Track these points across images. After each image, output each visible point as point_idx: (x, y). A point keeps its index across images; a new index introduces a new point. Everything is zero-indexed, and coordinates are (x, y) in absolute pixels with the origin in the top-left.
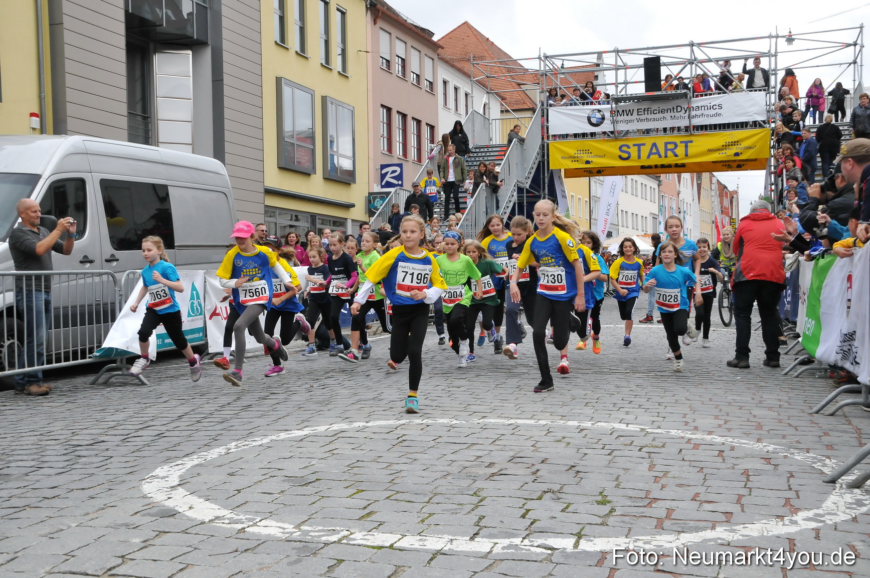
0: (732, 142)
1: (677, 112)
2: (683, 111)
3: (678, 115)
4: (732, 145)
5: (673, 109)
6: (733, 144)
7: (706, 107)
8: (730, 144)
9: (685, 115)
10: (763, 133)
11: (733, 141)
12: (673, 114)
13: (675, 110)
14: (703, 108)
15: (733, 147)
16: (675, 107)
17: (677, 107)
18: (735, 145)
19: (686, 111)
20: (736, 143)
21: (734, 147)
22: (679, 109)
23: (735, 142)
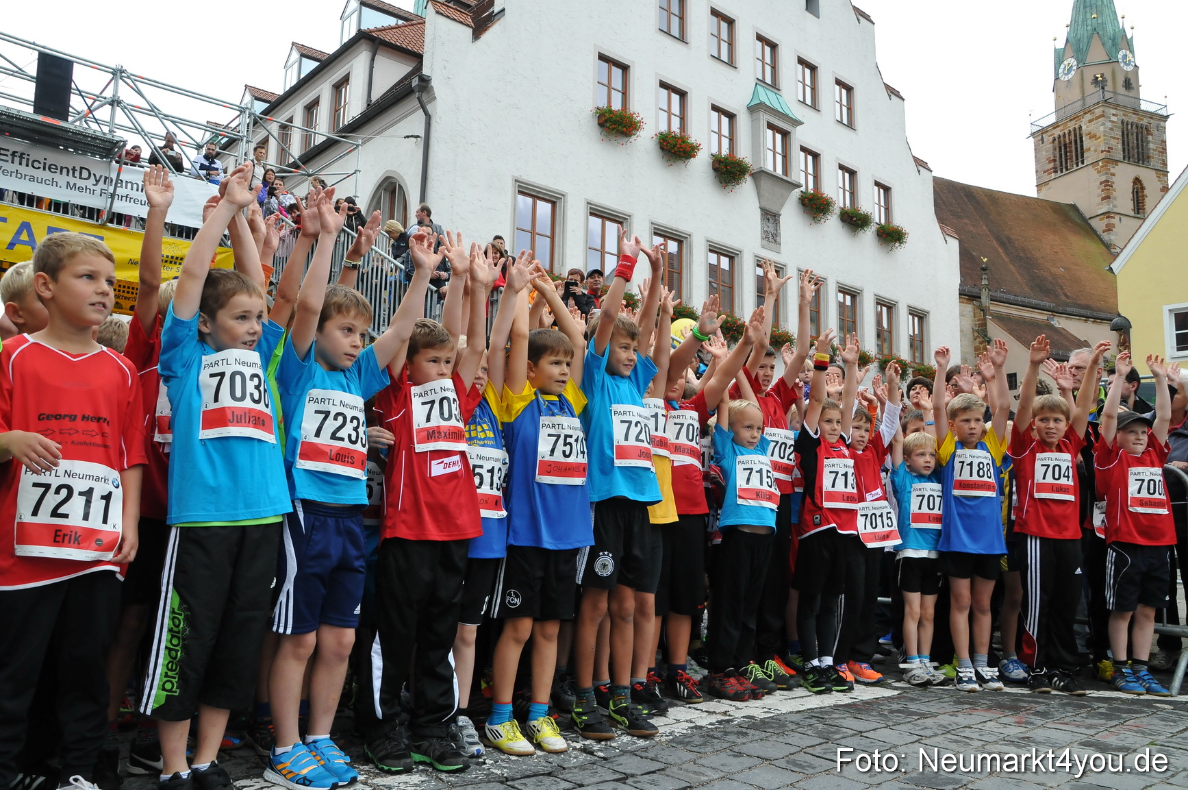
0: (172, 257)
1: (81, 178)
2: (92, 180)
3: (80, 183)
4: (171, 262)
5: (74, 170)
6: (174, 260)
7: (135, 186)
8: (169, 259)
9: (95, 188)
10: (224, 255)
11: (175, 256)
12: (72, 181)
13: (77, 174)
14: (129, 185)
15: (172, 266)
16: (78, 168)
17: (82, 168)
18: (175, 263)
19: (97, 181)
20: (178, 261)
21: (175, 267)
22: (85, 174)
23: (177, 258)
